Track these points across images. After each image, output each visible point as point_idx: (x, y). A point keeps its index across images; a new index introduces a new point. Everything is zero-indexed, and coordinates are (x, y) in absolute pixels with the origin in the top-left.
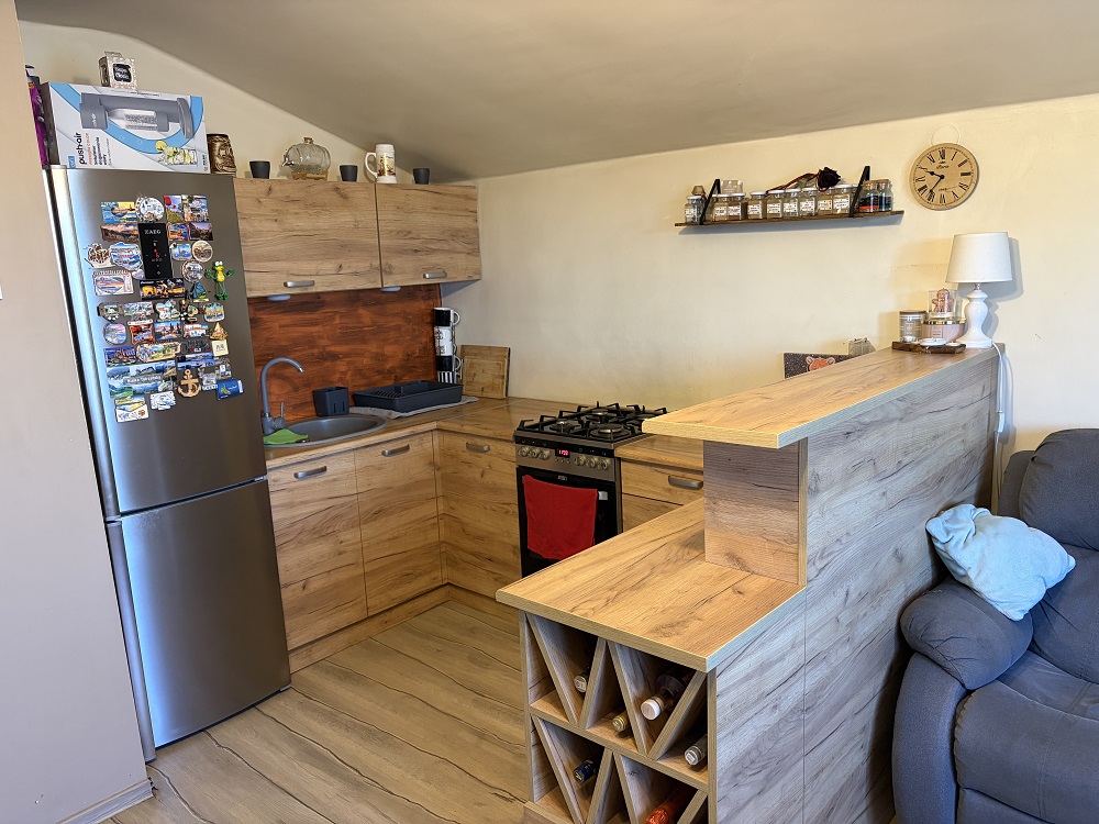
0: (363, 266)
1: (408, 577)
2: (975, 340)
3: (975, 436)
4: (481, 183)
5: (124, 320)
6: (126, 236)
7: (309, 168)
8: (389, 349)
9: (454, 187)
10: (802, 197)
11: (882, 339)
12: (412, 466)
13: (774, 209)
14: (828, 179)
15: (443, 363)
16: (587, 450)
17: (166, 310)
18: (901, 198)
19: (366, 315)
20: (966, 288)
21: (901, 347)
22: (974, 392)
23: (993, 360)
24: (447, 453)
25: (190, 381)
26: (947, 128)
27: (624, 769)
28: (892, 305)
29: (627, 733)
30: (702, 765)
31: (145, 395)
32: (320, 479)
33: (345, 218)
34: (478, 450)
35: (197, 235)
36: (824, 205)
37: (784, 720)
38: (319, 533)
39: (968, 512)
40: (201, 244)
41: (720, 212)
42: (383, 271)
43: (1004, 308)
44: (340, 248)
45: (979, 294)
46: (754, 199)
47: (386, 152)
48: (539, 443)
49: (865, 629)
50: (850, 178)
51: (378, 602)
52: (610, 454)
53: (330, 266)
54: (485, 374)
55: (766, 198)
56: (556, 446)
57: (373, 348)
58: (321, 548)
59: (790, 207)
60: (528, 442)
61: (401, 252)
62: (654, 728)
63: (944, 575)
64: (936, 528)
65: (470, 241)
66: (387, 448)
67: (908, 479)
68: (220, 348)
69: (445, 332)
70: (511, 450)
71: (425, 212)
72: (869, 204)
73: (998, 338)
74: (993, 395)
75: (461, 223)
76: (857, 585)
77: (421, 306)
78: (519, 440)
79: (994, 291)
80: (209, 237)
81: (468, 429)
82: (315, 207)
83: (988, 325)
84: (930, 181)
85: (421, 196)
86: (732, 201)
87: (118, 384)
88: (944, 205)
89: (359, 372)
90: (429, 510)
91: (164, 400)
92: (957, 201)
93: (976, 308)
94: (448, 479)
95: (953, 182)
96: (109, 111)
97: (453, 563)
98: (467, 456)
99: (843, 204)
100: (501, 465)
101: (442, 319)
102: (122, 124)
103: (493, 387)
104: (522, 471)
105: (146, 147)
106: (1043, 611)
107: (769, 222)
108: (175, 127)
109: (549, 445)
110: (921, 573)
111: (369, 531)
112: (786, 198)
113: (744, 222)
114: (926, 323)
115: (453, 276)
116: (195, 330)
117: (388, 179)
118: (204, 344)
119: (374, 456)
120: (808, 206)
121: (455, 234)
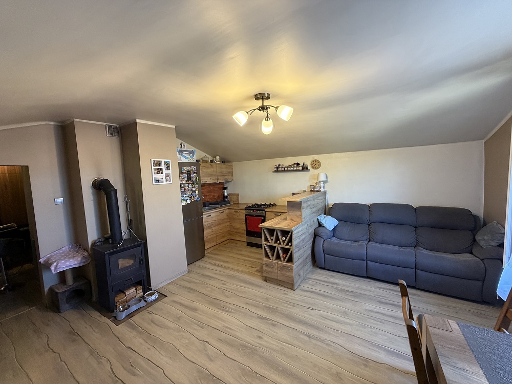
0: (214, 178)
1: (223, 237)
2: (322, 190)
3: (323, 204)
4: (234, 163)
5: (184, 187)
6: (185, 173)
7: (206, 161)
8: (216, 194)
9: (229, 164)
10: (294, 167)
11: (307, 190)
12: (224, 216)
13: (289, 169)
14: (298, 164)
15: (225, 197)
16: (259, 210)
17: (190, 185)
18: (309, 168)
19: (212, 188)
20: (320, 182)
21: (311, 191)
22: (323, 197)
23: (325, 193)
24: (230, 213)
25: (193, 198)
26: (316, 157)
27: (279, 249)
28: (309, 185)
29: (280, 244)
30: (291, 245)
31: (186, 200)
32: (210, 217)
33: (212, 170)
34: (237, 212)
35: (195, 173)
36: (298, 168)
37: (301, 241)
38: (209, 227)
39: (323, 215)
40: (195, 174)
41: (280, 169)
42: (218, 179)
43: (326, 185)
44: (211, 175)
45: (322, 182)
46: (286, 167)
47: (218, 158)
48: (250, 210)
49: (310, 231)
50: (301, 164)
51: (219, 242)
52: (264, 210)
53: (209, 178)
54: (234, 199)
55: (288, 167)
56: (253, 210)
57: (213, 194)
58: (210, 230)
59: (292, 169)
60: (248, 210)
61: (221, 176)
62: (284, 241)
63: (320, 225)
64: (318, 217)
65: (231, 174)
66: (220, 212)
67: (314, 210)
68: (197, 192)
69: (225, 191)
70: (244, 211)
71: (224, 168)
72: (305, 168)
73: (325, 189)
74: (325, 198)
75: (230, 170)
76: (309, 224)
77: (221, 186)
78: (245, 209)
79: (325, 182)
80: (196, 173)
81: (235, 208)
82: (207, 168)
83: (324, 187)
84: (314, 165)
85: (223, 165)
86: (282, 168)
87: (182, 198)
88: (316, 169)
89: (210, 199)
90: (227, 224)
91: (189, 201)
92: (318, 168)
93: (322, 185)
94: (231, 218)
95: (317, 165)
96: (182, 152)
97: (231, 234)
98: (235, 213)
99: (301, 168)
100: (242, 215)
101: (225, 188)
102: (184, 154)
103: (236, 201)
104: (246, 215)
105: (187, 158)
106: (334, 229)
107: (288, 171)
108: (191, 155)
109: (252, 210)
110: (317, 225)
111: (217, 227)
112: (291, 167)
113: (284, 171)
114: (314, 187)
115: (229, 180)
116: (194, 189)
117: (218, 163)
118: (195, 192)
119: (218, 213)
120: (295, 169)
121: (229, 172)
